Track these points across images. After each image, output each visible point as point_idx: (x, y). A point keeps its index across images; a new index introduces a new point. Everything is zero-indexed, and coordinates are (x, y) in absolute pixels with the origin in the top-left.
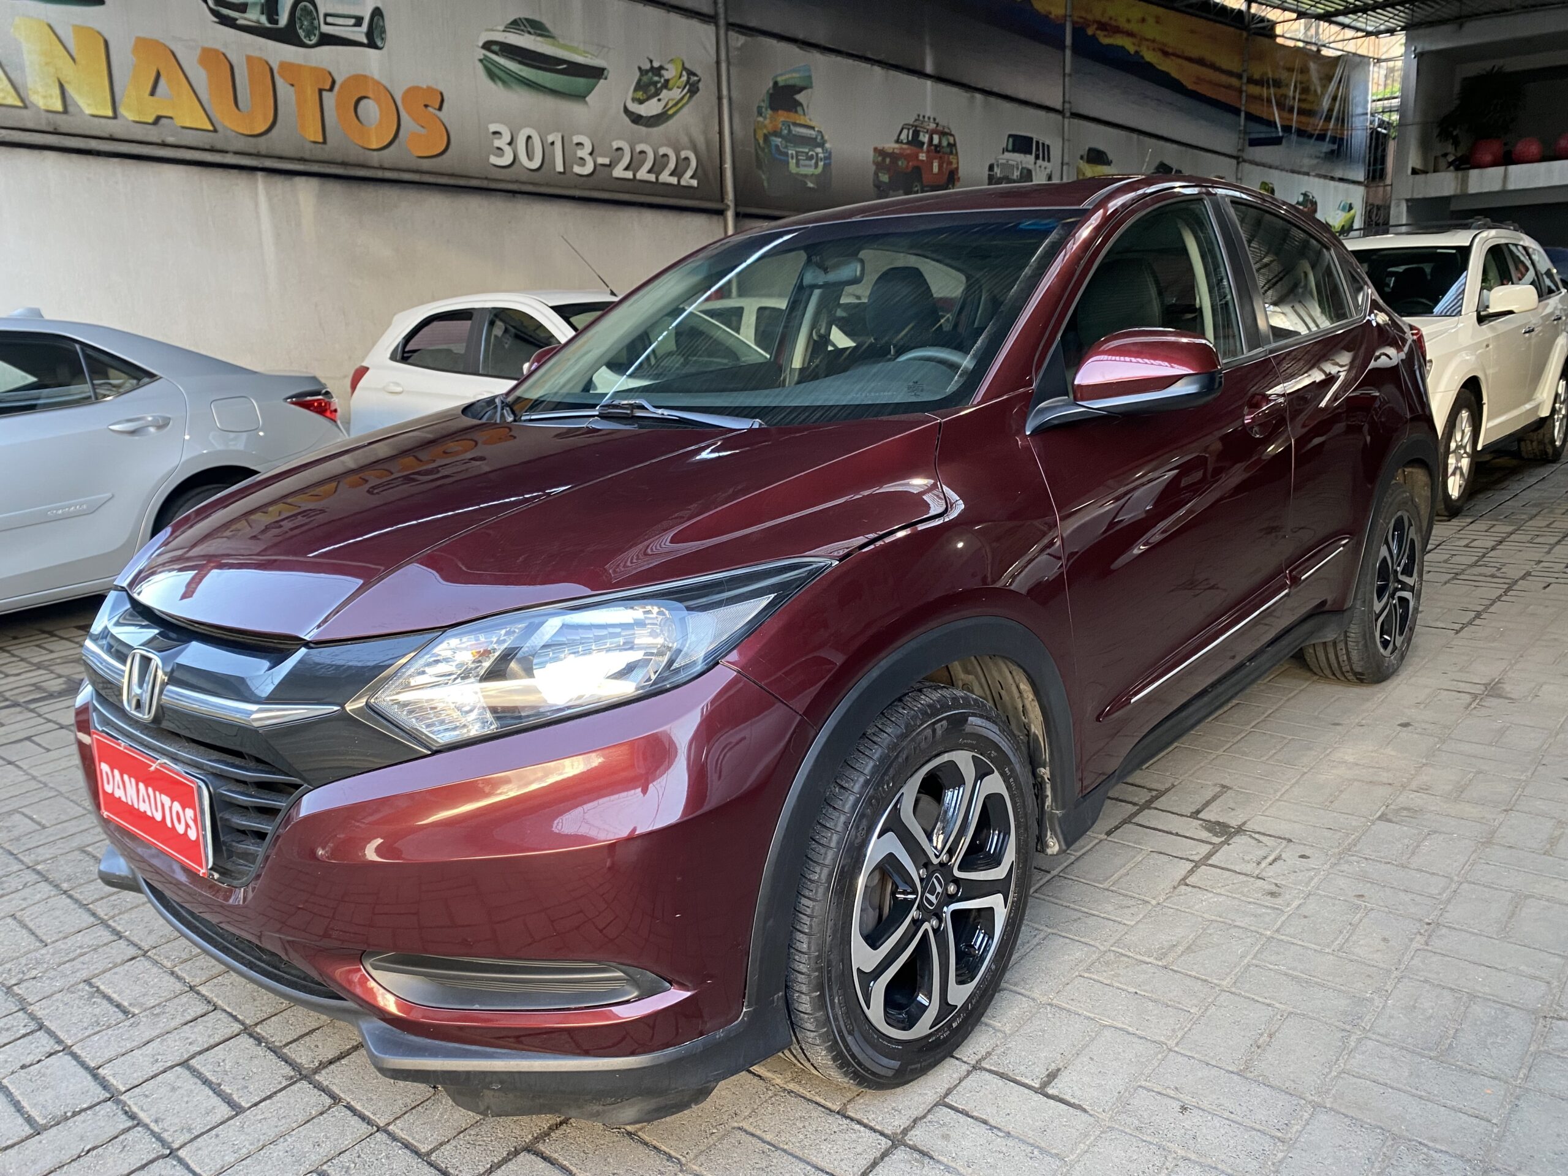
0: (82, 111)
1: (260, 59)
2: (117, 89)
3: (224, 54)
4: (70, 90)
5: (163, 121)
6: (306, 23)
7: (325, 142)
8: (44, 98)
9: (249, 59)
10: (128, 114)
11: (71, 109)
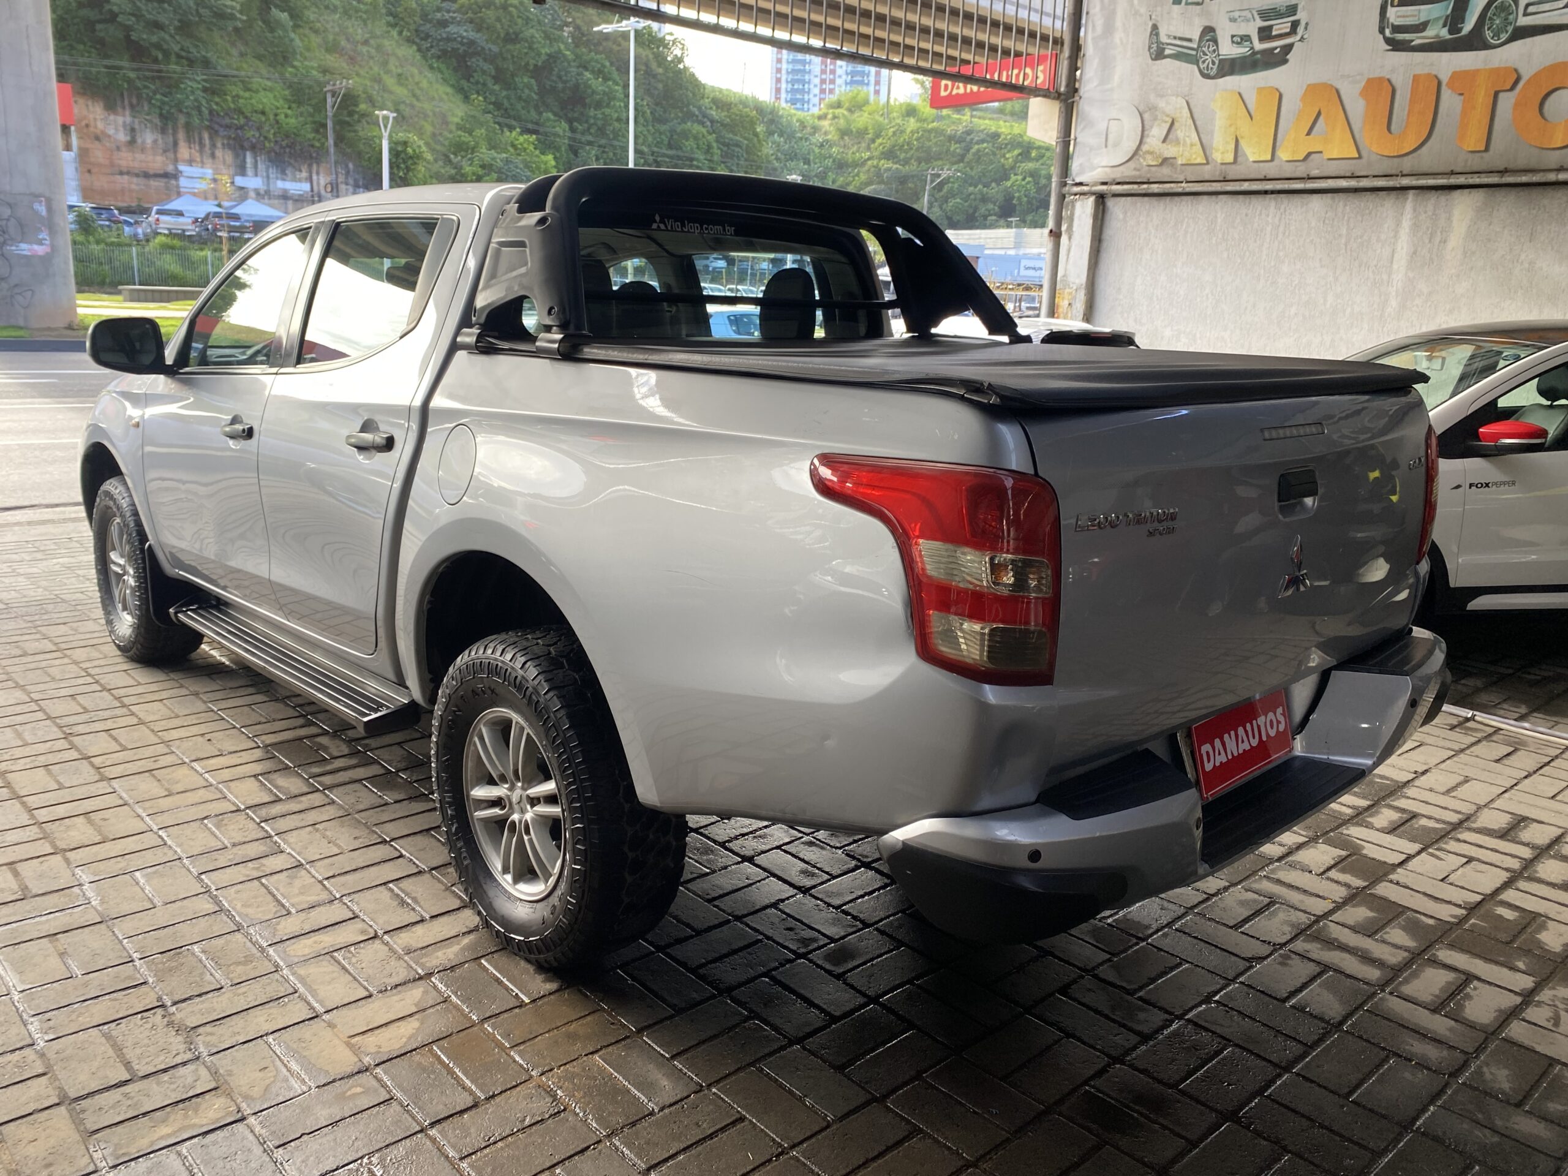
0: (1247, 159)
1: (1429, 74)
2: (1279, 136)
3: (1389, 80)
4: (1242, 143)
5: (1313, 156)
6: (1498, 22)
7: (1487, 149)
8: (1222, 153)
9: (1416, 78)
10: (1283, 155)
11: (1239, 159)
